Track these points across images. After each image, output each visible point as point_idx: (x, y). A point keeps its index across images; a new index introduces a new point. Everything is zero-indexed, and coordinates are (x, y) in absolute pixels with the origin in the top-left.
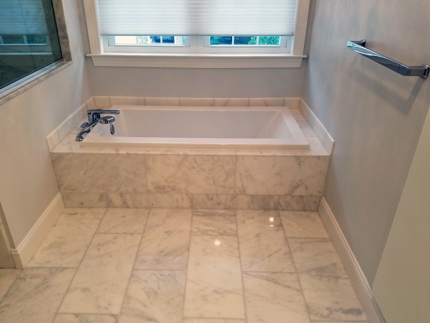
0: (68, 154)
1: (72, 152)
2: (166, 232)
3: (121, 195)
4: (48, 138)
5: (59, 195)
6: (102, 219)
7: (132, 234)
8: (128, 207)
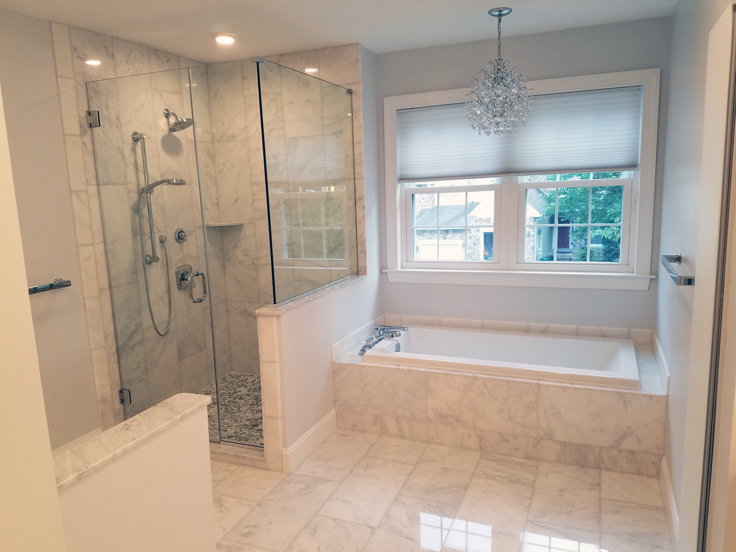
0: (349, 365)
1: (353, 363)
2: (443, 469)
3: (397, 419)
4: (333, 346)
5: (333, 413)
6: (374, 444)
7: (403, 463)
8: (403, 438)
